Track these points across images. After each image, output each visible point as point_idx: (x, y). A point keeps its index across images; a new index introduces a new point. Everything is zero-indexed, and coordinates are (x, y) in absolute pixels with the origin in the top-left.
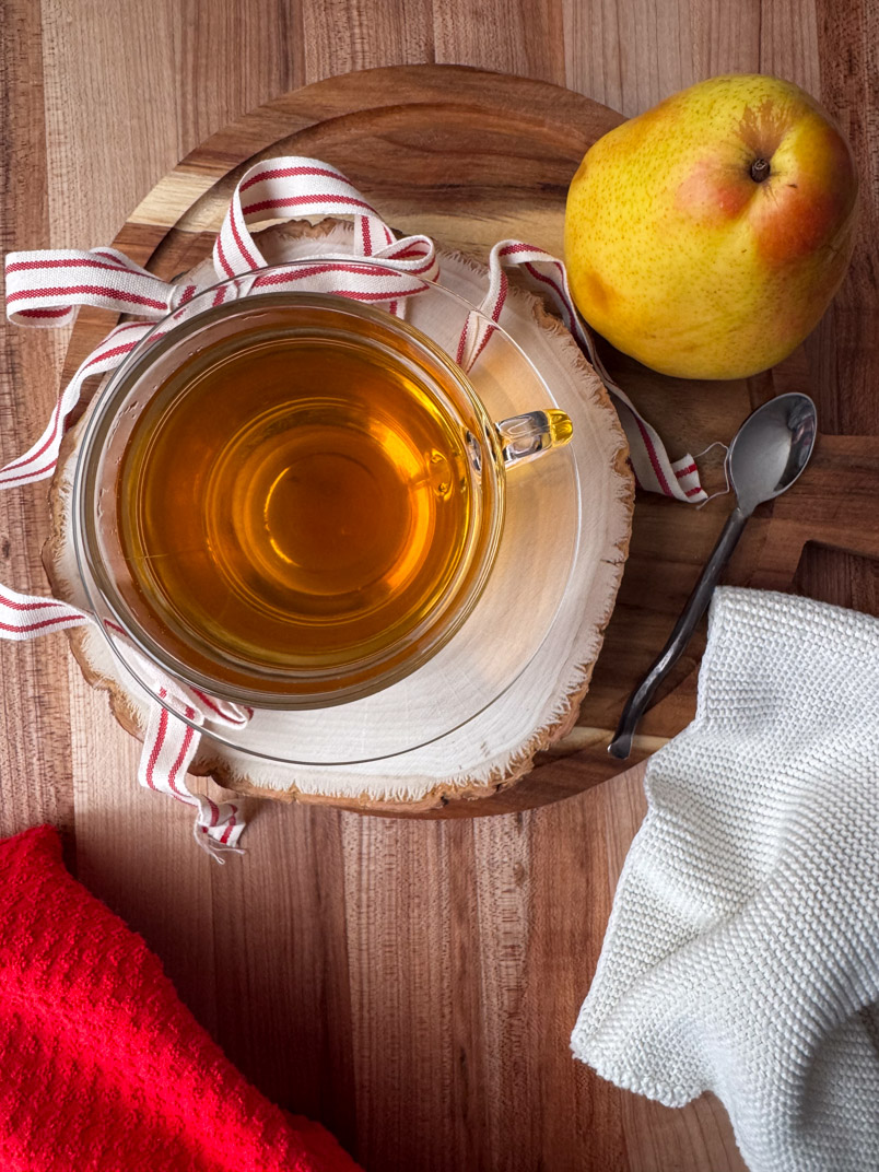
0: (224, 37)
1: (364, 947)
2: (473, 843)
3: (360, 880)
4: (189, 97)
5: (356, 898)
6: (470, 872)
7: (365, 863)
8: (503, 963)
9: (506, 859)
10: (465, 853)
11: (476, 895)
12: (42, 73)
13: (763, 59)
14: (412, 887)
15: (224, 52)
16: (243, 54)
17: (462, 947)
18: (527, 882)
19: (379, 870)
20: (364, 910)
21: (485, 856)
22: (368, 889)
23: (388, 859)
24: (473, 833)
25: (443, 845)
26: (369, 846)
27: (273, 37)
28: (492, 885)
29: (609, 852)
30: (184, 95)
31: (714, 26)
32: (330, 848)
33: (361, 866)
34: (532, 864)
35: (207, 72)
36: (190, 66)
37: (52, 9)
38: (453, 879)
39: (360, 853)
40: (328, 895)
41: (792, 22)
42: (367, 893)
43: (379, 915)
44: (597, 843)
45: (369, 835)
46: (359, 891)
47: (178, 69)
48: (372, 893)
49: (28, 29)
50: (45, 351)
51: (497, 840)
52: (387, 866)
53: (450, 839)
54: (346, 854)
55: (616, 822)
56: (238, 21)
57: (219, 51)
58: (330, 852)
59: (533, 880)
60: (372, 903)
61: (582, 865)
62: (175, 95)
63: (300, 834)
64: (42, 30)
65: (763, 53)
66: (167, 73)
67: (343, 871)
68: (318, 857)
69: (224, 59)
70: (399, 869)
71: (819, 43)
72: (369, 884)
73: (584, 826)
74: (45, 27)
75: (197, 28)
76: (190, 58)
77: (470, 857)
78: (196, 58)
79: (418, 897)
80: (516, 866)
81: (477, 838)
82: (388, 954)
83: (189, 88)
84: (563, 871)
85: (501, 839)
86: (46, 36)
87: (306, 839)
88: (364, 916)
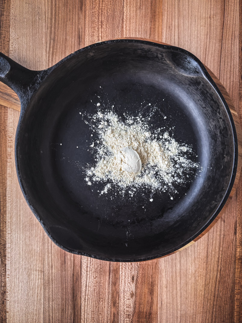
0: (62, 44)
1: (86, 311)
2: (119, 285)
3: (86, 293)
4: (50, 61)
5: (84, 297)
6: (118, 293)
7: (87, 288)
8: (125, 319)
9: (128, 290)
10: (116, 287)
11: (119, 299)
12: (9, 53)
13: (222, 58)
14: (101, 296)
15: (61, 48)
16: (67, 49)
17: (114, 314)
18: (134, 297)
19: (91, 290)
20: (86, 301)
21: (122, 289)
22: (88, 295)
23: (94, 287)
24: (119, 282)
25: (110, 285)
26: (89, 283)
27: (76, 44)
28: (124, 297)
29: (159, 291)
30: (49, 60)
31: (207, 47)
32: (78, 283)
33: (86, 288)
34: (136, 292)
35: (56, 54)
36: (51, 52)
37: (13, 34)
38: (113, 294)
39: (86, 285)
40: (76, 296)
41: (231, 47)
42: (88, 296)
43: (91, 303)
44: (155, 287)
45: (89, 280)
46: (85, 295)
47: (47, 52)
48: (89, 296)
49: (6, 40)
50: (4, 133)
51: (126, 284)
52: (94, 289)
53: (112, 283)
54: (82, 285)
55: (161, 282)
56: (66, 39)
57: (60, 48)
58: (78, 284)
59: (136, 297)
60: (88, 299)
61: (150, 294)
62: (46, 60)
63: (69, 278)
64: (10, 40)
65: (222, 56)
66: (44, 53)
67: (81, 289)
68: (74, 285)
69: (61, 50)
70: (97, 290)
71: (239, 54)
72: (88, 294)
73: (152, 282)
74: (10, 39)
75: (54, 41)
76: (51, 49)
77: (118, 289)
78: (53, 49)
79: (102, 298)
80: (131, 292)
81: (120, 283)
82: (92, 314)
83: (50, 58)
84: (145, 295)
85: (127, 284)
86: (11, 42)
87: (71, 279)
88: (86, 303)
